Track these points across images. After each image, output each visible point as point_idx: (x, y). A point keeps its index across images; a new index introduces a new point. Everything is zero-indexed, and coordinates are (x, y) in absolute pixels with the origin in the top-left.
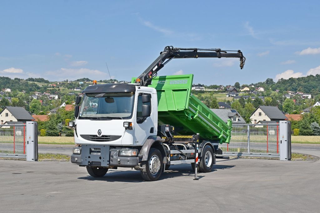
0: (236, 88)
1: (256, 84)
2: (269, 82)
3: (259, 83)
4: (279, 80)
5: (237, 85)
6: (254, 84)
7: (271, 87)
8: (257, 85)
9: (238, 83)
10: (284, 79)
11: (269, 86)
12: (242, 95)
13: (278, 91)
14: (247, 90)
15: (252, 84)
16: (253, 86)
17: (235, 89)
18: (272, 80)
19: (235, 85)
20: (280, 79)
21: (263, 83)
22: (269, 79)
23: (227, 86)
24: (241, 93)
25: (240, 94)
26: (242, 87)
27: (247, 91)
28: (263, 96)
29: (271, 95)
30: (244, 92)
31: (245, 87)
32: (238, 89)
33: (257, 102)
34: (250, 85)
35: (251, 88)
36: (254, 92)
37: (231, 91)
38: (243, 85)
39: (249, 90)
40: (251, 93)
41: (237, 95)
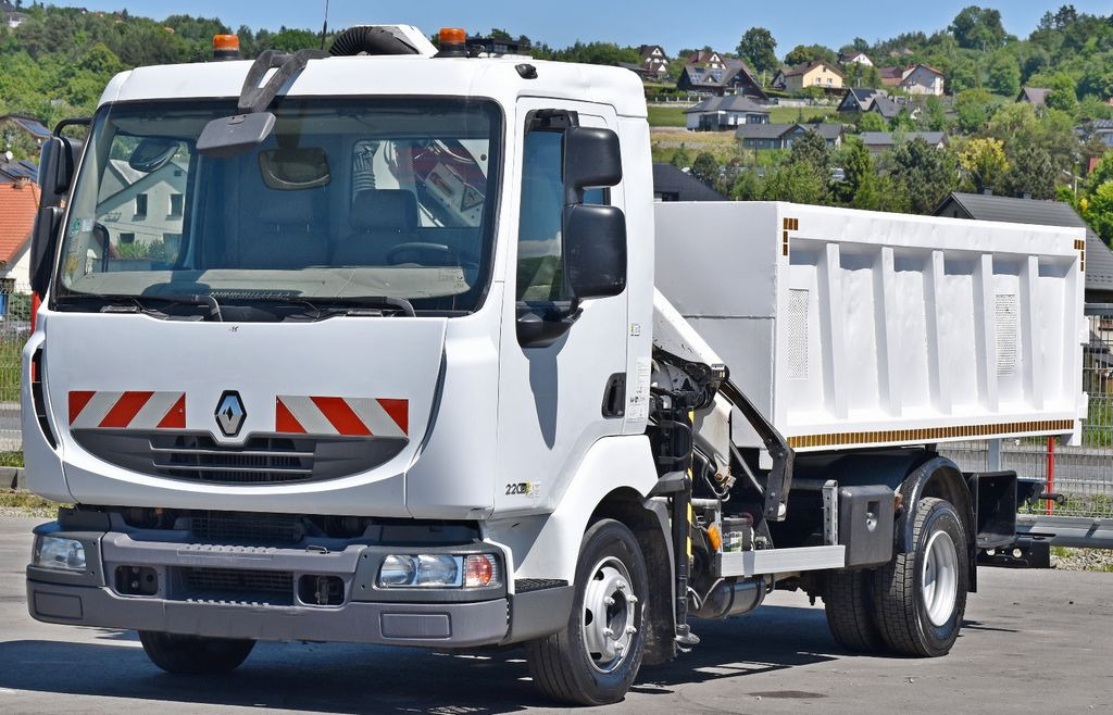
0: (750, 72)
1: (887, 45)
2: (973, 30)
3: (905, 40)
4: (1047, 19)
5: (757, 46)
6: (871, 45)
7: (988, 70)
8: (893, 54)
9: (765, 35)
10: (1079, 12)
11: (972, 58)
12: (794, 119)
13: (1037, 94)
14: (824, 83)
15: (860, 47)
16: (864, 60)
17: (742, 73)
18: (992, 18)
19: (743, 48)
20: (1055, 12)
21: (936, 40)
22: (975, 9)
23: (684, 53)
24: (784, 104)
25: (787, 109)
26: (790, 61)
27: (829, 91)
28: (936, 128)
29: (992, 124)
30: (808, 94)
31: (810, 66)
32: (763, 79)
33: (915, 171)
34: (841, 56)
35: (852, 73)
36: (874, 103)
37: (719, 91)
38: (800, 49)
39: (837, 82)
40: (858, 107)
41: (755, 118)
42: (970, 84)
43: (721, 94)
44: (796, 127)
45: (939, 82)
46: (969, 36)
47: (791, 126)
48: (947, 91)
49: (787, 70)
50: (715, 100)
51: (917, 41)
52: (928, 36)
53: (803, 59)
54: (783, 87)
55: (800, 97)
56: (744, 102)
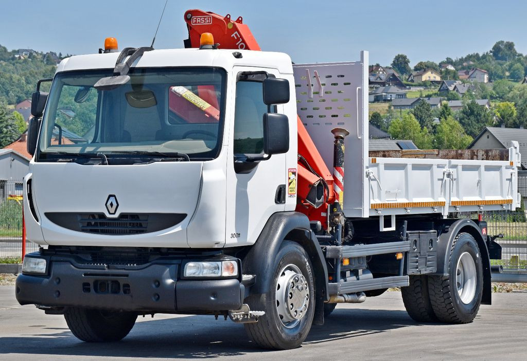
0: (397, 75)
1: (462, 60)
2: (502, 52)
3: (469, 58)
5: (401, 63)
6: (454, 59)
7: (509, 70)
8: (465, 64)
9: (404, 57)
11: (501, 65)
12: (418, 96)
14: (432, 79)
15: (449, 61)
16: (451, 68)
17: (393, 75)
18: (510, 46)
19: (394, 64)
21: (484, 57)
22: (502, 42)
24: (413, 89)
25: (414, 93)
26: (416, 69)
27: (434, 83)
28: (484, 98)
29: (510, 95)
30: (424, 84)
31: (425, 71)
32: (404, 78)
33: (472, 118)
34: (441, 65)
35: (445, 74)
36: (455, 87)
37: (383, 84)
38: (421, 63)
39: (438, 78)
40: (448, 90)
41: (403, 96)
42: (501, 78)
43: (384, 86)
44: (419, 99)
45: (486, 76)
46: (500, 55)
47: (417, 99)
48: (490, 80)
49: (414, 73)
50: (381, 88)
51: (476, 57)
52: (481, 55)
53: (422, 68)
54: (412, 81)
55: (420, 85)
56: (394, 89)
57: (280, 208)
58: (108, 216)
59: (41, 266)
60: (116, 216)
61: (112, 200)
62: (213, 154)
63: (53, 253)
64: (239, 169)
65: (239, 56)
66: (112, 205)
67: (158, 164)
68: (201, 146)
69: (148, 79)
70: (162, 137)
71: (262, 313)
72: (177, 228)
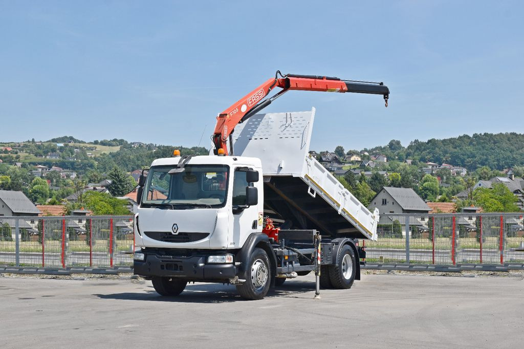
0: (337, 157)
1: (373, 150)
2: (394, 145)
3: (376, 148)
4: (412, 142)
5: (339, 151)
6: (368, 149)
7: (397, 156)
8: (374, 152)
9: (341, 148)
10: (419, 141)
11: (393, 153)
12: (349, 168)
13: (409, 161)
14: (356, 160)
15: (366, 150)
16: (366, 154)
17: (335, 157)
18: (398, 143)
19: (336, 151)
20: (413, 141)
21: (384, 148)
22: (394, 140)
23: (321, 153)
24: (346, 165)
25: (346, 167)
26: (348, 154)
27: (357, 161)
28: (384, 170)
29: (398, 169)
30: (352, 162)
31: (352, 155)
32: (341, 159)
33: (377, 181)
34: (361, 152)
35: (364, 157)
36: (369, 164)
37: (330, 162)
38: (350, 151)
39: (360, 159)
40: (365, 165)
41: (340, 169)
42: (393, 159)
43: (330, 163)
44: (349, 170)
45: (385, 159)
46: (393, 147)
48: (387, 161)
49: (347, 156)
50: (329, 164)
51: (380, 148)
52: (383, 147)
53: (351, 154)
54: (346, 160)
55: (349, 163)
56: (336, 165)
57: (254, 231)
58: (173, 233)
59: (142, 257)
60: (177, 234)
61: (175, 226)
62: (223, 205)
63: (147, 251)
64: (235, 212)
65: (235, 159)
66: (175, 228)
67: (197, 210)
68: (217, 201)
69: (193, 169)
70: (198, 197)
71: (245, 280)
72: (206, 239)
